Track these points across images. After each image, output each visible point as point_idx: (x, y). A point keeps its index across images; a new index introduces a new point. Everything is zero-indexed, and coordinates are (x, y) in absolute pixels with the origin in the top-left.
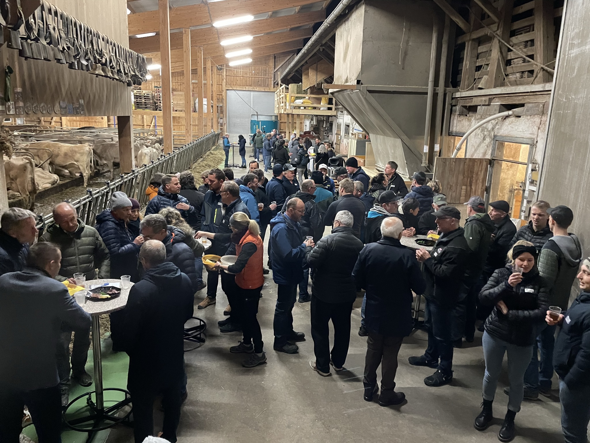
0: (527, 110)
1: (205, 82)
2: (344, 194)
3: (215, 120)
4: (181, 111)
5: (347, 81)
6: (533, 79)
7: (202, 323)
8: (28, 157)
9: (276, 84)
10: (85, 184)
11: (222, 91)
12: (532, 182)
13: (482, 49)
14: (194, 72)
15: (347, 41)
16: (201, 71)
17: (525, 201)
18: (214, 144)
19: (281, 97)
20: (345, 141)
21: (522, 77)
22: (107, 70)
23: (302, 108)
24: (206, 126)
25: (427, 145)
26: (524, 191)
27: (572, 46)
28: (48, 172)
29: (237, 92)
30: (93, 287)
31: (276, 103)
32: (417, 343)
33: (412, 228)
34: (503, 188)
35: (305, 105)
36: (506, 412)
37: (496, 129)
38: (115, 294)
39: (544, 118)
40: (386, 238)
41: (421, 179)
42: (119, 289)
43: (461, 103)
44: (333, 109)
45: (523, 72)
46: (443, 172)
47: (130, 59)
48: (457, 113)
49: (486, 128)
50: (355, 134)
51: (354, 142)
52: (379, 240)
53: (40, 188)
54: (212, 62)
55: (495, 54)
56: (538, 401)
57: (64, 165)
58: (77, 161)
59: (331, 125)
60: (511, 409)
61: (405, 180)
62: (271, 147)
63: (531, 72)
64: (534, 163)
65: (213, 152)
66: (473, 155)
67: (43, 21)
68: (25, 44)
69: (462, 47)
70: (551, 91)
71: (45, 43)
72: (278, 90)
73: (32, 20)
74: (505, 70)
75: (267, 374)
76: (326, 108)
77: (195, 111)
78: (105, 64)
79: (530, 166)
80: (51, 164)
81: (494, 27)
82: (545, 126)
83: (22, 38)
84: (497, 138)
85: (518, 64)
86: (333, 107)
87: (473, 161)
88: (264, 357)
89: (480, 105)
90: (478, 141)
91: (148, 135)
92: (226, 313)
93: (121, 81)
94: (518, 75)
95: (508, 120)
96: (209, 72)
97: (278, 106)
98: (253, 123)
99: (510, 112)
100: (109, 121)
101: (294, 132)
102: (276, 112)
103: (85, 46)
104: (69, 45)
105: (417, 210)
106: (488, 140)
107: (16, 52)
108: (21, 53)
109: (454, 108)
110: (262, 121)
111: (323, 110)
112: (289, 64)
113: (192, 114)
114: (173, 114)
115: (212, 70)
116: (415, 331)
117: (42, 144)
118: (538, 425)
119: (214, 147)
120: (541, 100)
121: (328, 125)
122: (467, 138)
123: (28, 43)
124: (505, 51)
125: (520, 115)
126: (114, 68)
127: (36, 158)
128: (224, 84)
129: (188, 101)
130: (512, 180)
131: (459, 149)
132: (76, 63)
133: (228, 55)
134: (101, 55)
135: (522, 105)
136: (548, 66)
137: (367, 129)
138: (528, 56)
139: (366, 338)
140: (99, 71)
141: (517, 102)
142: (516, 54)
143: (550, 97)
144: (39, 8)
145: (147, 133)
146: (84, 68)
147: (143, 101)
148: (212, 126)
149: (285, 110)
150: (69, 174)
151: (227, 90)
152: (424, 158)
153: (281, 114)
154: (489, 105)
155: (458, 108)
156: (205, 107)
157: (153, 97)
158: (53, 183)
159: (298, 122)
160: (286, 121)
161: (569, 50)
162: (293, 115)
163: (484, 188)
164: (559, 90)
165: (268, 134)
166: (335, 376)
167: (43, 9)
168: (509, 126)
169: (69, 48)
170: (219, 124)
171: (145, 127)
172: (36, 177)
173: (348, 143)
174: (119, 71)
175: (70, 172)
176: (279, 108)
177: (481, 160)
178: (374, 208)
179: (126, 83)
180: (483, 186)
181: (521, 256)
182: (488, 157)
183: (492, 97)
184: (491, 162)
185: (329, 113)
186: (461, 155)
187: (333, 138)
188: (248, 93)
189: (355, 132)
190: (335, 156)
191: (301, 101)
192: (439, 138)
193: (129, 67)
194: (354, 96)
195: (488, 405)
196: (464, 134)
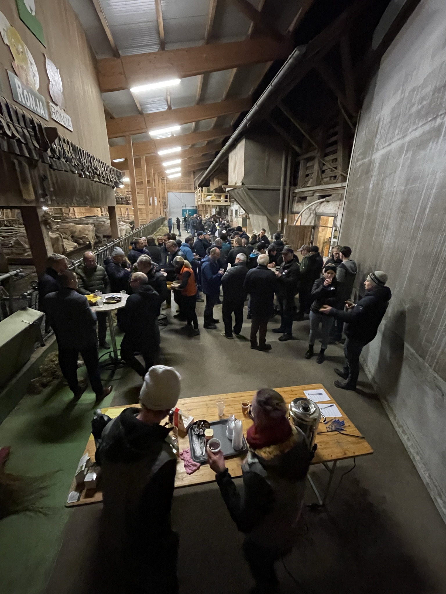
0: (333, 198)
1: (155, 188)
2: (237, 245)
3: (162, 210)
4: (142, 205)
5: (236, 184)
6: (336, 181)
7: (165, 317)
8: (59, 233)
9: (195, 188)
10: (93, 248)
11: (165, 192)
12: (335, 237)
13: (309, 164)
14: (149, 182)
15: (235, 160)
16: (152, 181)
17: (331, 247)
18: (162, 224)
19: (198, 195)
20: (235, 220)
21: (330, 180)
22: (100, 178)
23: (211, 201)
24: (157, 213)
25: (280, 219)
26: (330, 242)
27: (358, 160)
28: (71, 242)
29: (174, 193)
30: (106, 297)
31: (196, 199)
32: (276, 321)
33: (274, 263)
34: (320, 242)
35: (212, 199)
36: (320, 350)
37: (316, 209)
38: (119, 300)
39: (341, 202)
40: (260, 265)
41: (278, 237)
42: (120, 298)
43: (298, 195)
44: (228, 201)
45: (331, 177)
46: (289, 234)
47: (113, 173)
48: (296, 201)
49: (311, 209)
50: (241, 215)
51: (241, 220)
52: (257, 266)
53: (68, 251)
54: (158, 175)
55: (316, 167)
56: (335, 344)
57: (80, 237)
58: (87, 235)
59: (227, 211)
60: (323, 348)
61: (269, 239)
62: (194, 224)
63: (335, 177)
64: (336, 227)
65: (162, 228)
66: (305, 223)
67: (61, 147)
68: (52, 161)
69: (298, 164)
70: (345, 187)
71: (64, 161)
72: (197, 191)
73: (55, 146)
74: (321, 176)
75: (201, 340)
76: (224, 201)
77: (150, 205)
78: (99, 175)
79: (334, 228)
80: (72, 237)
81: (316, 151)
82: (342, 206)
83: (50, 157)
84: (317, 214)
85: (328, 172)
86: (228, 200)
87: (305, 227)
88: (199, 331)
89: (308, 196)
90: (307, 216)
91: (124, 219)
92: (177, 311)
93: (108, 185)
94: (328, 179)
95: (323, 204)
96: (157, 181)
97: (197, 200)
98: (184, 211)
99: (324, 199)
100: (102, 212)
101: (207, 215)
102: (196, 204)
103: (87, 164)
104: (78, 163)
105: (275, 252)
106: (312, 215)
107: (47, 166)
108: (51, 166)
109: (294, 198)
110: (188, 210)
111: (222, 202)
112: (202, 176)
113: (149, 206)
114: (139, 207)
115: (158, 181)
116: (275, 315)
117: (66, 226)
118: (336, 354)
119: (162, 226)
120: (340, 192)
121: (226, 211)
122: (301, 215)
123: (53, 160)
124: (322, 165)
125: (329, 201)
126: (104, 178)
127: (64, 234)
128: (166, 188)
129: (146, 199)
130: (325, 237)
131: (297, 221)
132: (83, 174)
133: (167, 172)
134: (97, 169)
135: (330, 195)
136: (344, 173)
137: (247, 211)
138: (334, 168)
139: (251, 320)
140: (96, 179)
141: (327, 194)
142: (327, 167)
143: (345, 190)
144: (58, 138)
145: (124, 218)
146: (88, 177)
147: (120, 200)
148: (161, 214)
149: (201, 202)
150: (83, 243)
151: (168, 192)
152: (279, 226)
153: (199, 205)
154: (313, 196)
155: (296, 198)
156: (156, 202)
157: (126, 197)
158: (75, 247)
159: (209, 209)
160: (202, 209)
161: (356, 163)
162: (206, 205)
163: (310, 241)
164: (350, 186)
165: (192, 216)
166: (236, 339)
167: (60, 140)
168: (324, 207)
169: (78, 164)
170: (164, 212)
171: (123, 215)
172: (64, 244)
173: (237, 221)
174: (107, 179)
175: (83, 241)
176: (198, 202)
177: (309, 226)
178: (253, 252)
179: (111, 187)
180: (309, 240)
181: (328, 272)
182: (312, 224)
183: (314, 192)
184: (314, 227)
185: (226, 204)
186: (298, 224)
187: (229, 218)
188: (180, 193)
189: (241, 214)
190: (230, 227)
191: (210, 197)
192: (286, 216)
193: (112, 177)
194: (240, 192)
195: (311, 347)
196: (300, 212)
